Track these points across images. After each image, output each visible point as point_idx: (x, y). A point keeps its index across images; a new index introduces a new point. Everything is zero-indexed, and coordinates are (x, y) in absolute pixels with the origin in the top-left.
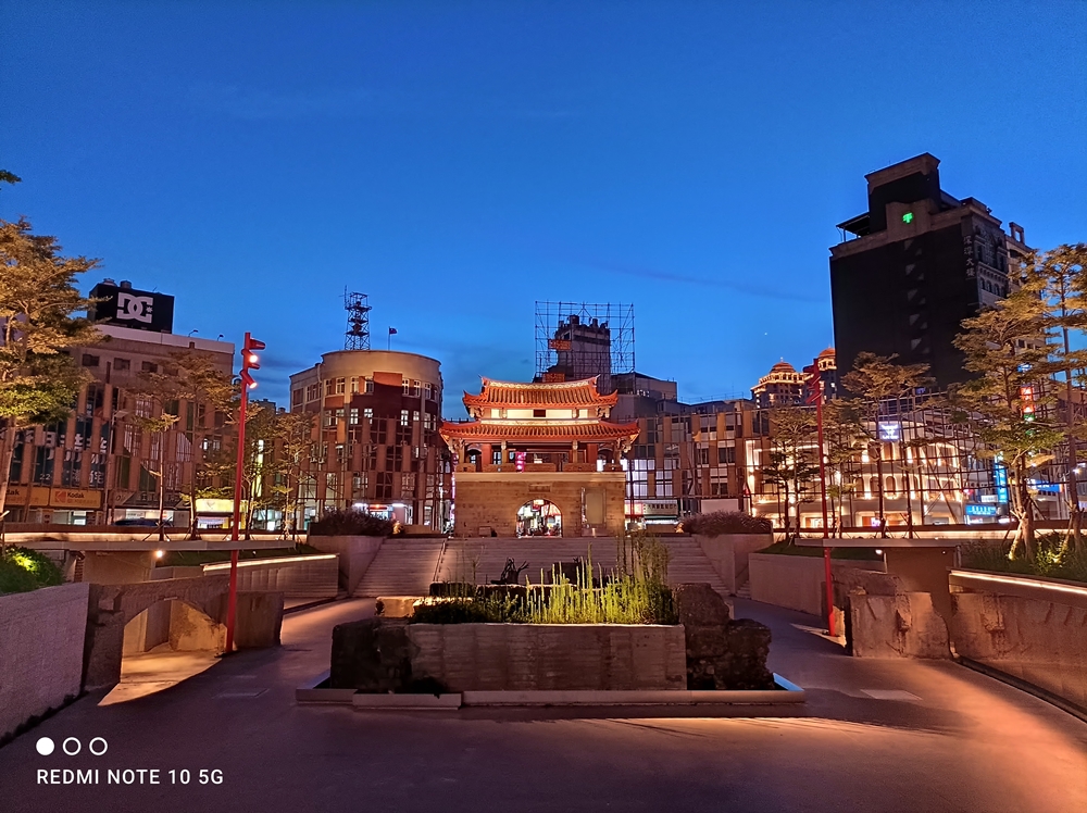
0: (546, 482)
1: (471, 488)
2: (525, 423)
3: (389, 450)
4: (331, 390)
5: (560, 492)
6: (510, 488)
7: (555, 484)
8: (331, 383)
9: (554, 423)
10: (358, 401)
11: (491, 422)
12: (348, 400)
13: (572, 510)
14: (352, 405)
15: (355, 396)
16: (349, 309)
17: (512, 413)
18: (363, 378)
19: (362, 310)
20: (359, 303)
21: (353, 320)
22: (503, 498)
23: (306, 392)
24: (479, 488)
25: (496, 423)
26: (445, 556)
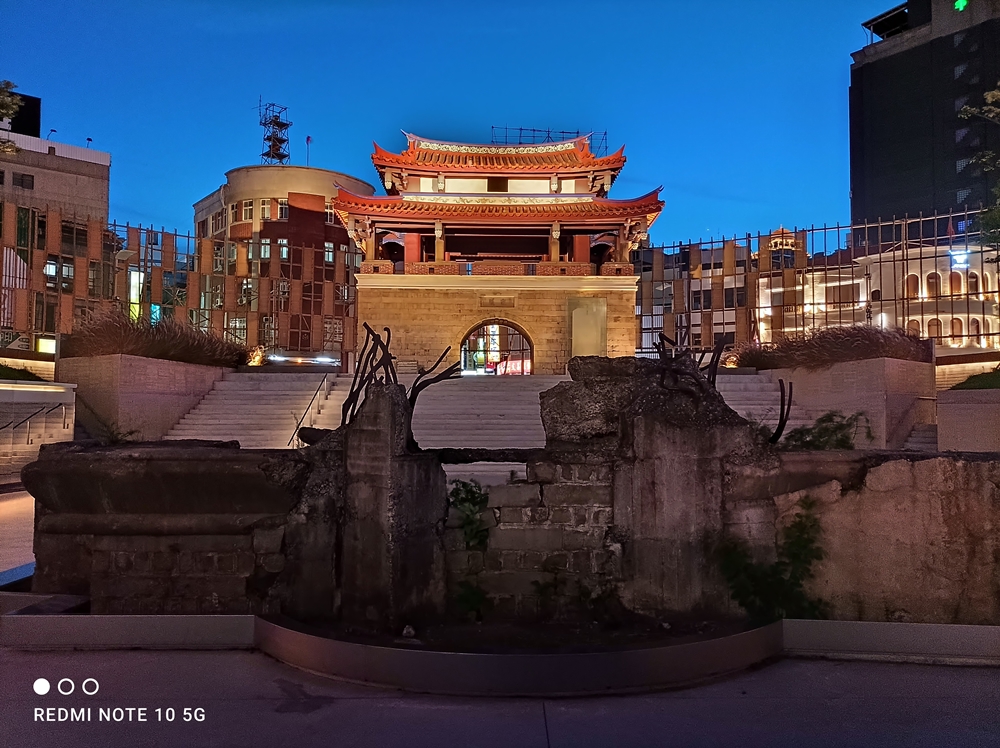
0: (508, 292)
1: (386, 300)
2: (474, 201)
3: (306, 289)
4: (237, 217)
5: (531, 308)
6: (448, 301)
7: (523, 295)
8: (237, 208)
9: (520, 201)
10: (270, 230)
11: (420, 199)
12: (257, 228)
13: (549, 336)
14: (262, 234)
15: (266, 224)
16: (265, 125)
17: (453, 185)
18: (276, 200)
19: (283, 126)
20: (277, 117)
21: (269, 139)
22: (437, 317)
23: (210, 222)
24: (399, 300)
25: (427, 199)
26: (328, 403)
